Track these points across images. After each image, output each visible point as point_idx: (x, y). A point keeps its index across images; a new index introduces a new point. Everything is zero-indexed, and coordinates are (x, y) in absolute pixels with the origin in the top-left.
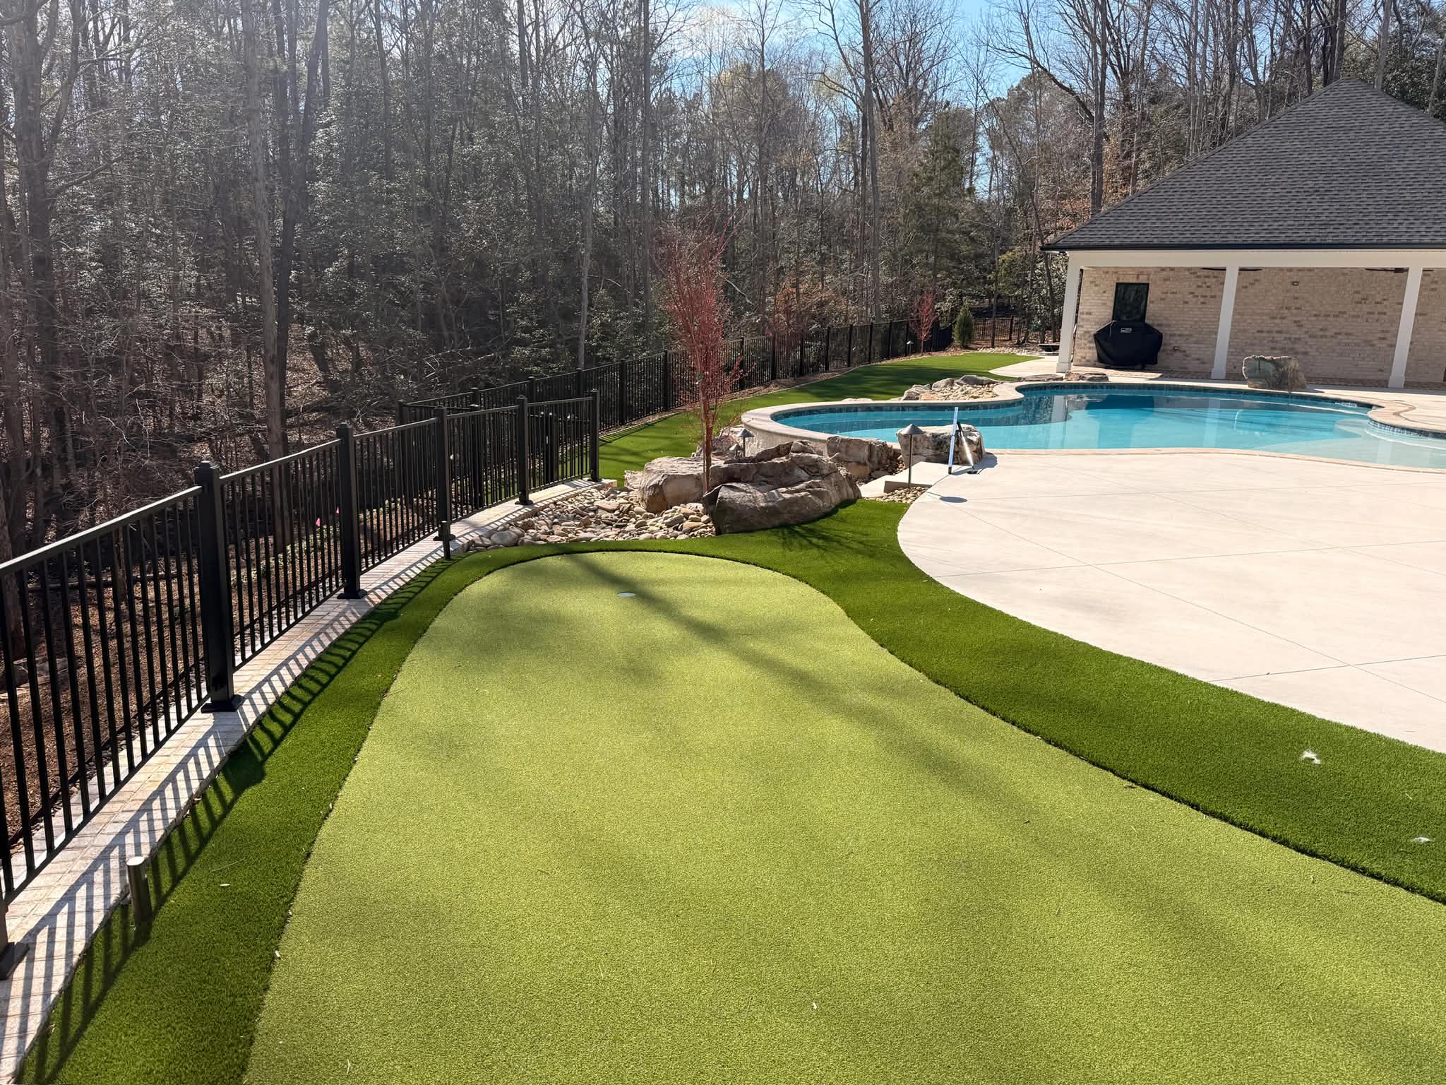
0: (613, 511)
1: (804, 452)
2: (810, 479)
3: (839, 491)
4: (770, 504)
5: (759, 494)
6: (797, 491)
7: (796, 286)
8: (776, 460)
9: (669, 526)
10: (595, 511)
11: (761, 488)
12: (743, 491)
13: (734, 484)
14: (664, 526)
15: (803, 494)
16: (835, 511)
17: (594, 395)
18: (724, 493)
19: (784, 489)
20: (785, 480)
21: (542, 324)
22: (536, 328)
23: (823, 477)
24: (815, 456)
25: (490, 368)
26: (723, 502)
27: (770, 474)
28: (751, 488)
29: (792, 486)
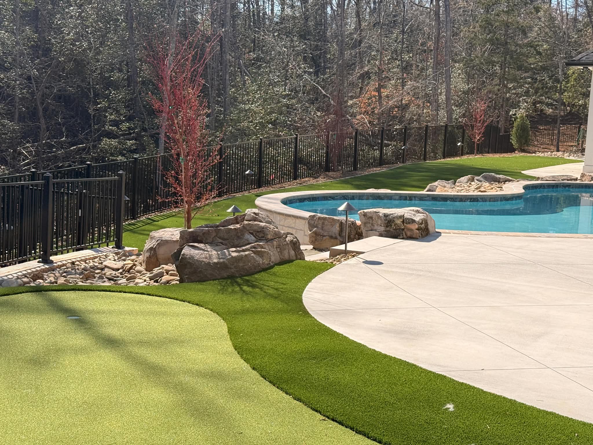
0: (118, 270)
1: (255, 221)
2: (256, 242)
3: (281, 252)
4: (222, 260)
5: (214, 252)
6: (244, 251)
7: (378, 90)
8: (232, 227)
9: (151, 279)
10: (102, 269)
11: (217, 248)
12: (204, 250)
13: (196, 244)
14: (148, 279)
15: (247, 253)
16: (272, 267)
17: (120, 176)
18: (187, 251)
19: (234, 249)
20: (236, 242)
21: (129, 119)
22: (123, 121)
23: (268, 240)
24: (263, 224)
25: (81, 157)
26: (184, 258)
27: (225, 237)
28: (209, 248)
29: (240, 247)
